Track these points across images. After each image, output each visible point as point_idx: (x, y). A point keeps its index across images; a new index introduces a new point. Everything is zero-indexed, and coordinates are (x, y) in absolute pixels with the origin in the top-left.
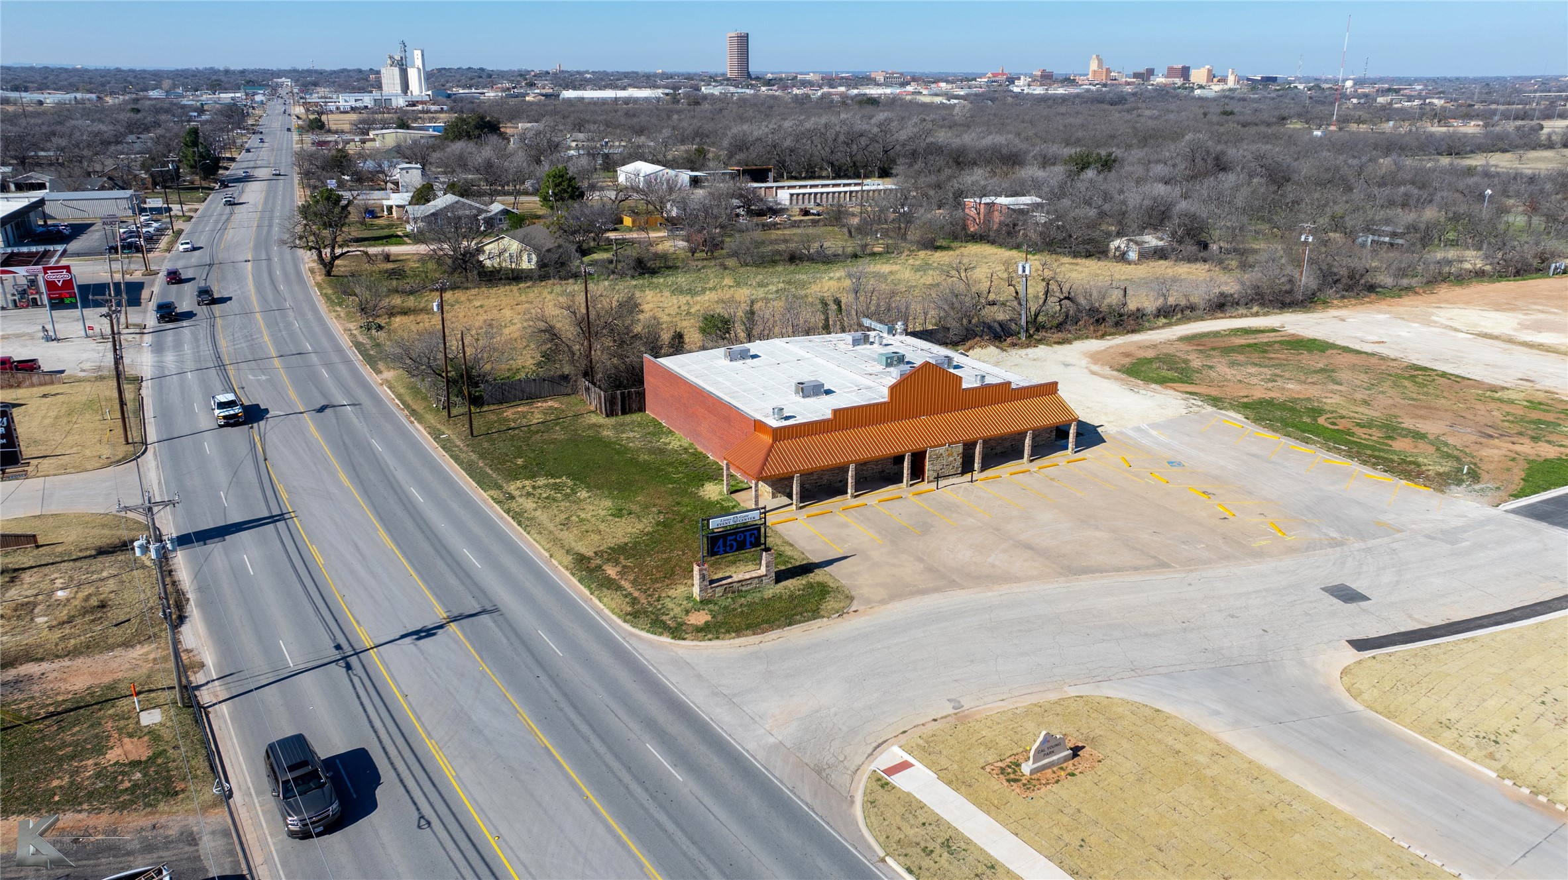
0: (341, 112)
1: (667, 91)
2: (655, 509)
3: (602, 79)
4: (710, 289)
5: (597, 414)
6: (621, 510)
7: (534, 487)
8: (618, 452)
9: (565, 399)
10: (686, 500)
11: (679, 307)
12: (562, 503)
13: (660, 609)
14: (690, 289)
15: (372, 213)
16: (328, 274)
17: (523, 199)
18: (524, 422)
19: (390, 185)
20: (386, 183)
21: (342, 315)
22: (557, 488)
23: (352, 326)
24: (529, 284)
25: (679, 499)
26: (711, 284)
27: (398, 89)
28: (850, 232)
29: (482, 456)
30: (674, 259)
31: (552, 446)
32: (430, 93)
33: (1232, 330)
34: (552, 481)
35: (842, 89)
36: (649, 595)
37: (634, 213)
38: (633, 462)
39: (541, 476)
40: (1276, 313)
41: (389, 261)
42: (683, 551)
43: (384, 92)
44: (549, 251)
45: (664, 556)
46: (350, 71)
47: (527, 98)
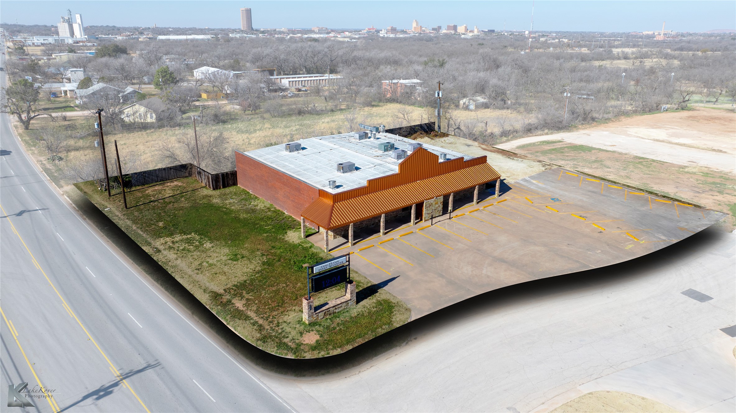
0: (36, 46)
1: (212, 36)
2: (259, 253)
3: (178, 31)
4: (258, 130)
5: (207, 188)
6: (236, 255)
7: (173, 242)
8: (226, 213)
9: (185, 180)
10: (278, 244)
11: (243, 140)
12: (195, 253)
13: (281, 333)
14: (247, 130)
15: (55, 95)
16: (27, 128)
17: (143, 86)
18: (160, 196)
19: (65, 80)
20: (63, 79)
21: (36, 152)
22: (189, 242)
23: (42, 158)
24: (152, 130)
25: (273, 244)
26: (258, 127)
27: (68, 34)
28: (326, 99)
29: (134, 222)
30: (234, 115)
31: (181, 212)
32: (86, 37)
33: (540, 142)
34: (185, 237)
35: (299, 35)
36: (271, 322)
37: (206, 92)
38: (237, 219)
39: (176, 233)
40: (556, 133)
41: (66, 120)
42: (286, 283)
43: (60, 37)
44: (163, 111)
45: (274, 289)
46: (40, 26)
47: (140, 40)
